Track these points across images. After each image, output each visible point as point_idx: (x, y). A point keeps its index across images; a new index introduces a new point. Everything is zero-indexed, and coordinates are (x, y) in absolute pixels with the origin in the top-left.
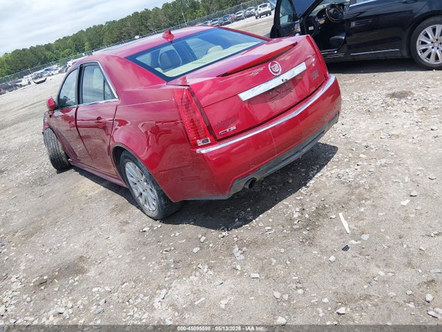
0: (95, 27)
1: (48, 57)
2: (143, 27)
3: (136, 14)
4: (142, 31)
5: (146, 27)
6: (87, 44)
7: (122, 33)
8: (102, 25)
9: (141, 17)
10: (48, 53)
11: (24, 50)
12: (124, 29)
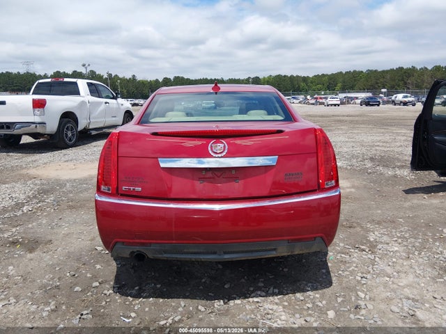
0: (355, 71)
1: (301, 87)
2: (401, 83)
3: (401, 69)
4: (399, 86)
5: (405, 83)
6: (339, 85)
7: (377, 83)
8: (362, 72)
9: (405, 72)
10: (302, 84)
11: (285, 76)
12: (381, 80)
